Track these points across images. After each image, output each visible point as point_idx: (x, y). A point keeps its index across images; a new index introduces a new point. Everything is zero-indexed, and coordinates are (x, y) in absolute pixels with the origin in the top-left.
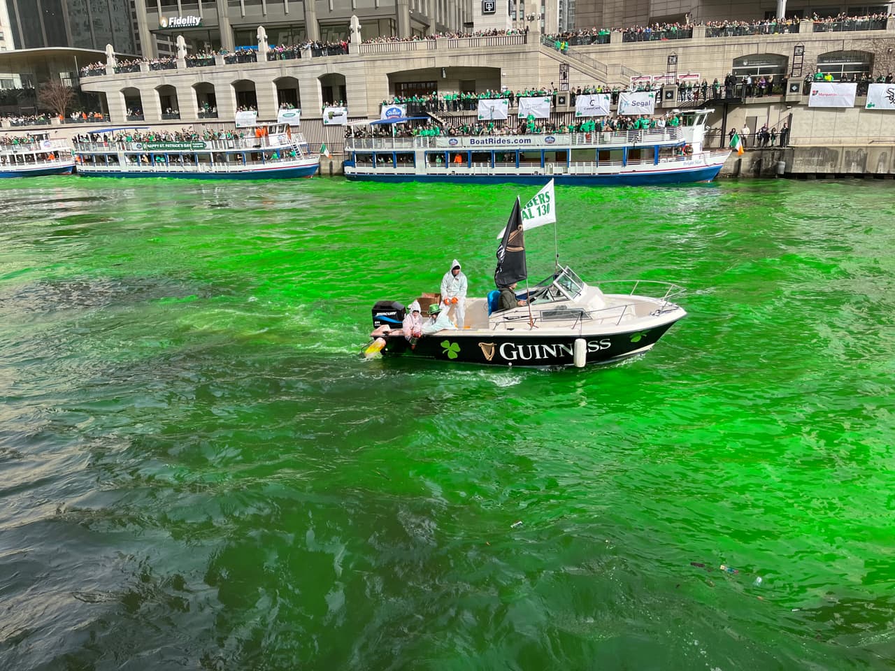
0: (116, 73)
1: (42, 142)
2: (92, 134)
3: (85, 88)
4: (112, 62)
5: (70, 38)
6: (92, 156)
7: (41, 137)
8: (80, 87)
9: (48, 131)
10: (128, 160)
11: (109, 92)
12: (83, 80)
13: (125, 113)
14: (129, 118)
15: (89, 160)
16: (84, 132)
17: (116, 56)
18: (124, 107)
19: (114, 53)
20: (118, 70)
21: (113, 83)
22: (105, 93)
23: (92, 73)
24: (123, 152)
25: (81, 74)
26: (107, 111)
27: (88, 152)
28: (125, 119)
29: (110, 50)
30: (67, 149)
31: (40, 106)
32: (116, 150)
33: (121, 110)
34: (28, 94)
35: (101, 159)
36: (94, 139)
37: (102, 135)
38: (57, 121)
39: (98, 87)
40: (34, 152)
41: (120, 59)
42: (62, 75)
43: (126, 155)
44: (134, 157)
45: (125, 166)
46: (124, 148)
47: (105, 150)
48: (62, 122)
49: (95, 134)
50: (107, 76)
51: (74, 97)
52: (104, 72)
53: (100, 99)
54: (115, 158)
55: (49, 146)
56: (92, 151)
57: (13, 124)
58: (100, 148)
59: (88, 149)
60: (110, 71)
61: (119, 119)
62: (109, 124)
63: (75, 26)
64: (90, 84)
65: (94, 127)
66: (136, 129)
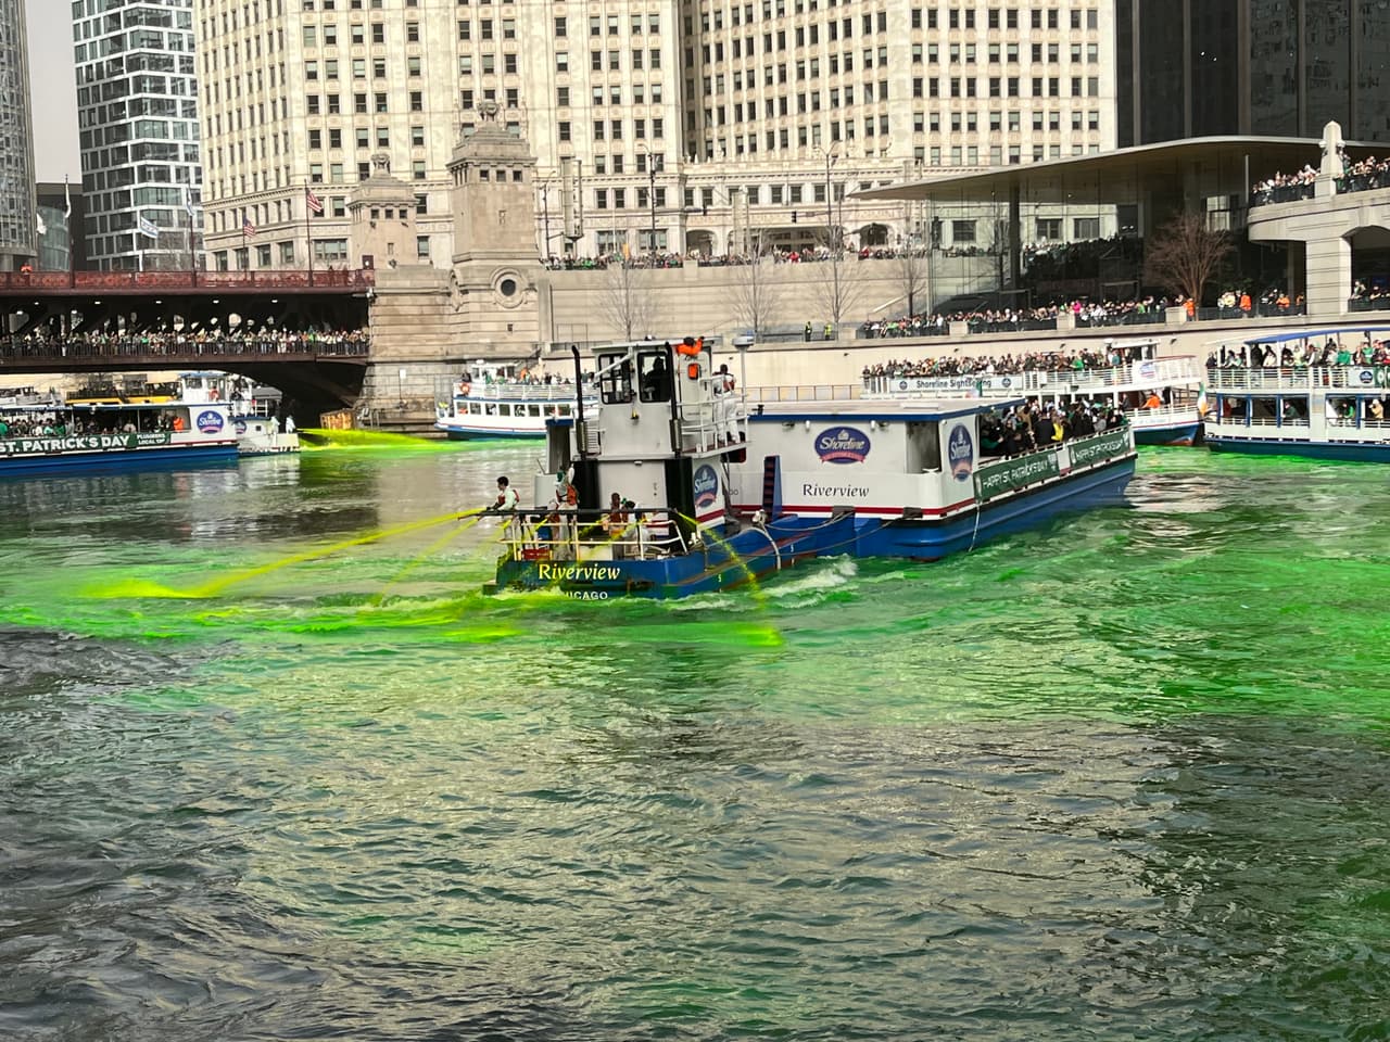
0: (1339, 192)
1: (1136, 364)
2: (1255, 345)
3: (1258, 233)
4: (1334, 165)
5: (1246, 111)
6: (1243, 402)
7: (1136, 353)
8: (1246, 231)
9: (1155, 340)
10: (1331, 412)
11: (1316, 241)
12: (1257, 213)
13: (1346, 292)
14: (1354, 306)
15: (1236, 410)
16: (1236, 341)
17: (1347, 150)
18: (1347, 276)
19: (1342, 143)
20: (1345, 185)
21: (1329, 218)
22: (1302, 244)
23: (1282, 195)
24: (1322, 392)
25: (1255, 200)
26: (1301, 287)
27: (1237, 391)
28: (1344, 307)
29: (1333, 136)
30: (1193, 384)
31: (1149, 277)
32: (1310, 387)
33: (1337, 285)
34: (1126, 248)
35: (1267, 408)
36: (1259, 358)
37: (1278, 348)
38: (1179, 315)
39: (1292, 229)
40: (1115, 389)
41: (1352, 155)
42: (1213, 202)
43: (1329, 398)
44: (1345, 405)
45: (1323, 427)
46: (1326, 382)
47: (1280, 387)
48: (1190, 318)
49: (1262, 347)
50: (1316, 200)
51: (1228, 258)
52: (1309, 190)
53: (1291, 259)
54: (1300, 407)
55: (1150, 375)
56: (1249, 390)
57: (1080, 323)
58: (1271, 381)
59: (1241, 384)
60: (1326, 189)
61: (1330, 307)
62: (1303, 321)
63: (1263, 82)
64: (1272, 223)
65: (1263, 329)
66: (1367, 333)
